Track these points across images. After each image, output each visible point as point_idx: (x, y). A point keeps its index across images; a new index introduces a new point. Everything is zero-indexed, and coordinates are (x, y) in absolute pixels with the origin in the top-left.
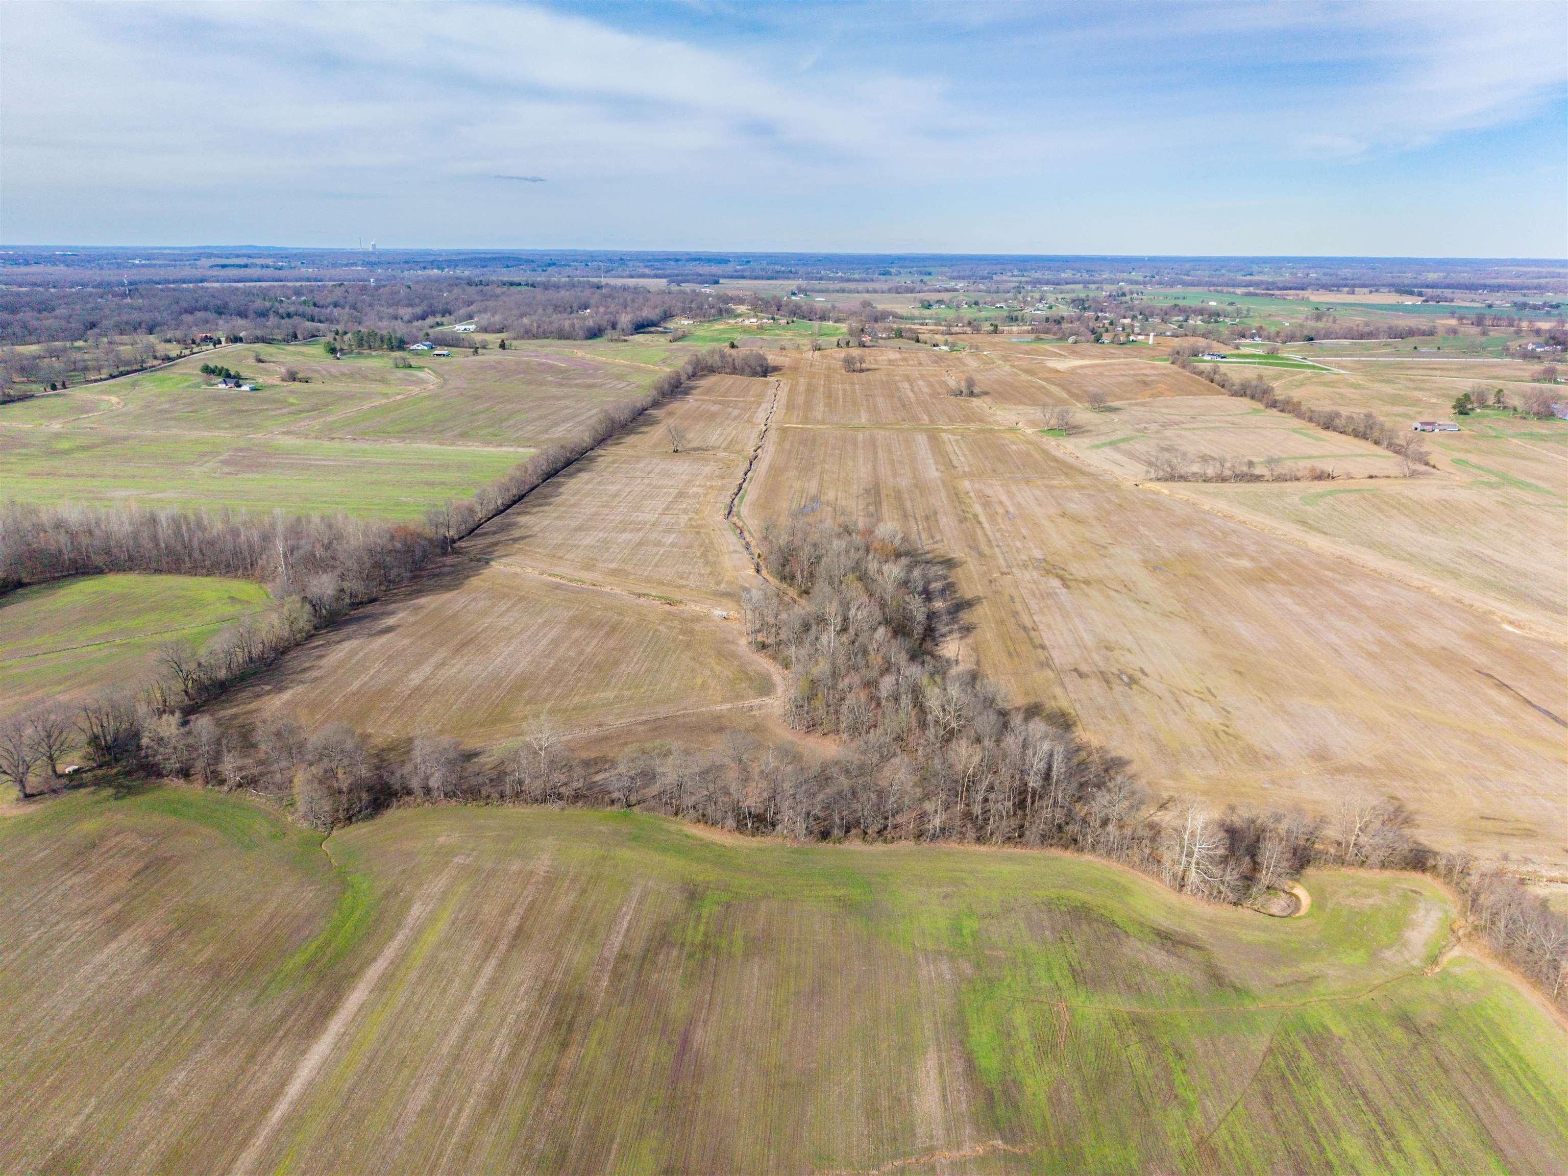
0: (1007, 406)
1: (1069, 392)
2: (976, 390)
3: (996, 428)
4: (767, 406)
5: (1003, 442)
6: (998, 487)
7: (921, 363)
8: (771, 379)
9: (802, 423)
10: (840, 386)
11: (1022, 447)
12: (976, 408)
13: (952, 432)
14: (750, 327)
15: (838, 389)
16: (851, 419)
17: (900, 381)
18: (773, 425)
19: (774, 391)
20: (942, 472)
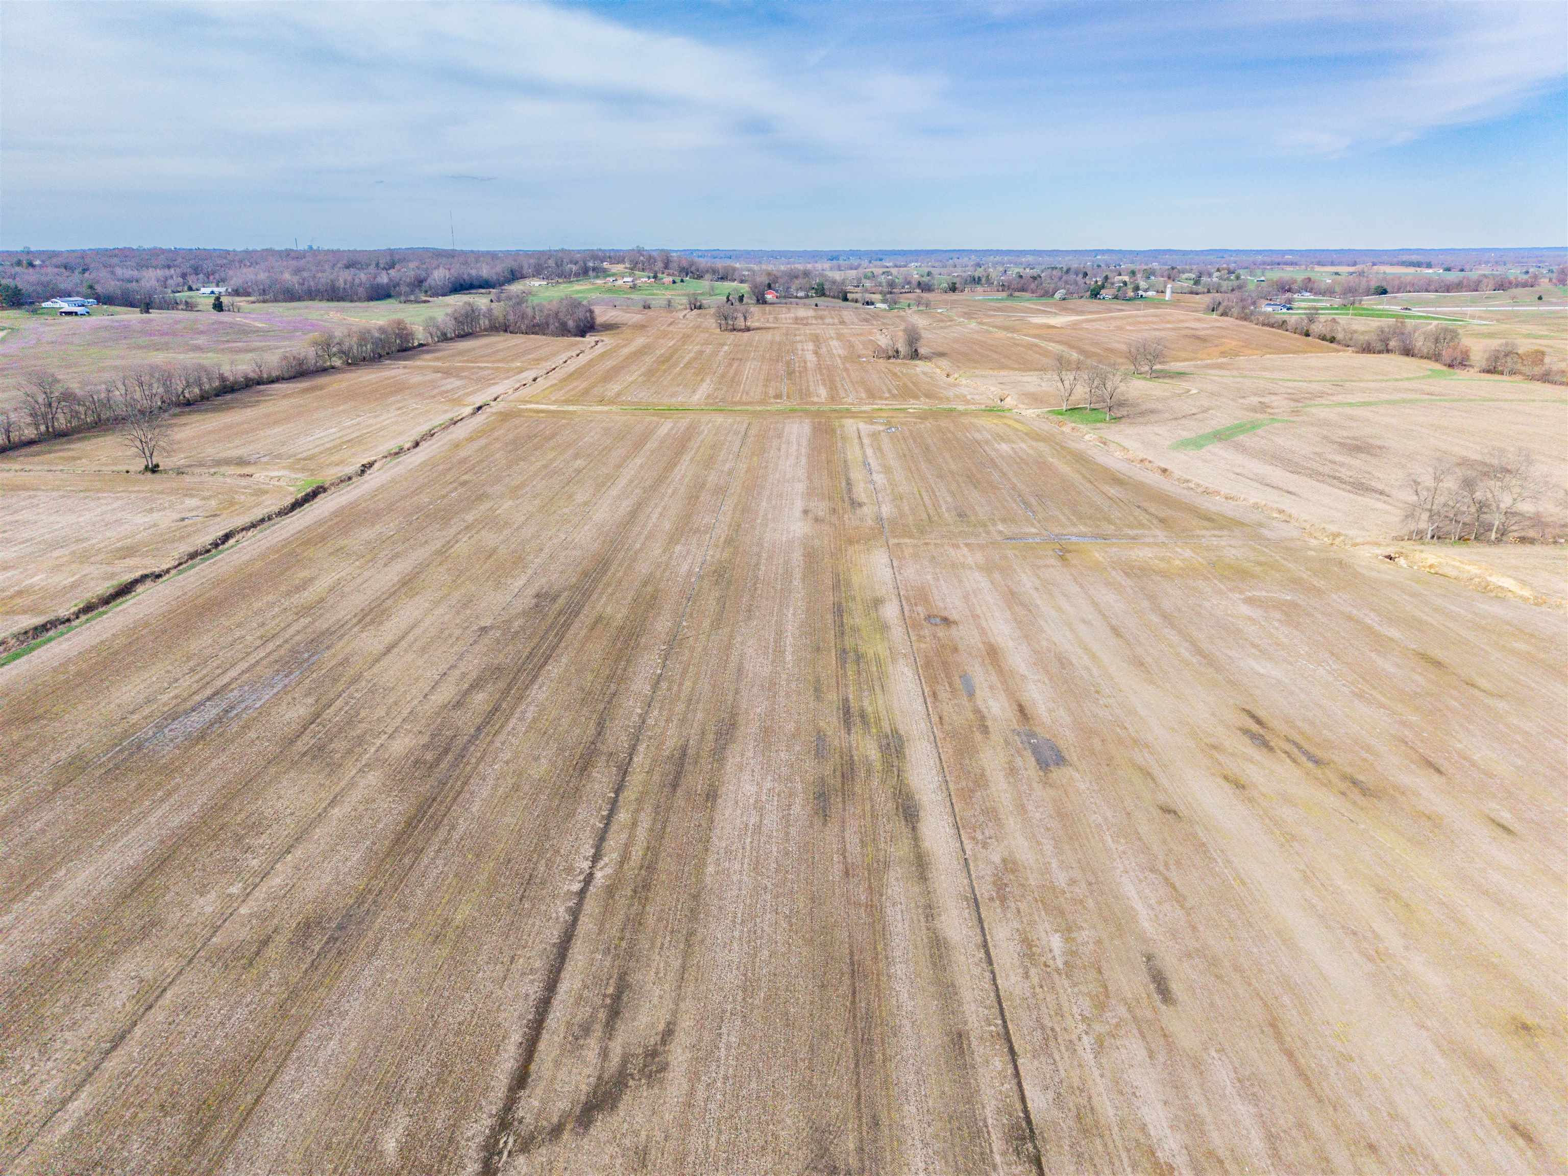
0: (977, 372)
1: (1084, 352)
2: (922, 351)
3: (961, 408)
4: (529, 375)
5: (978, 436)
6: (977, 575)
7: (842, 322)
8: (590, 339)
9: (567, 402)
10: (698, 347)
11: (1023, 446)
12: (922, 376)
13: (870, 418)
14: (620, 287)
15: (692, 349)
16: (673, 395)
17: (801, 342)
18: (496, 407)
19: (574, 354)
20: (817, 520)
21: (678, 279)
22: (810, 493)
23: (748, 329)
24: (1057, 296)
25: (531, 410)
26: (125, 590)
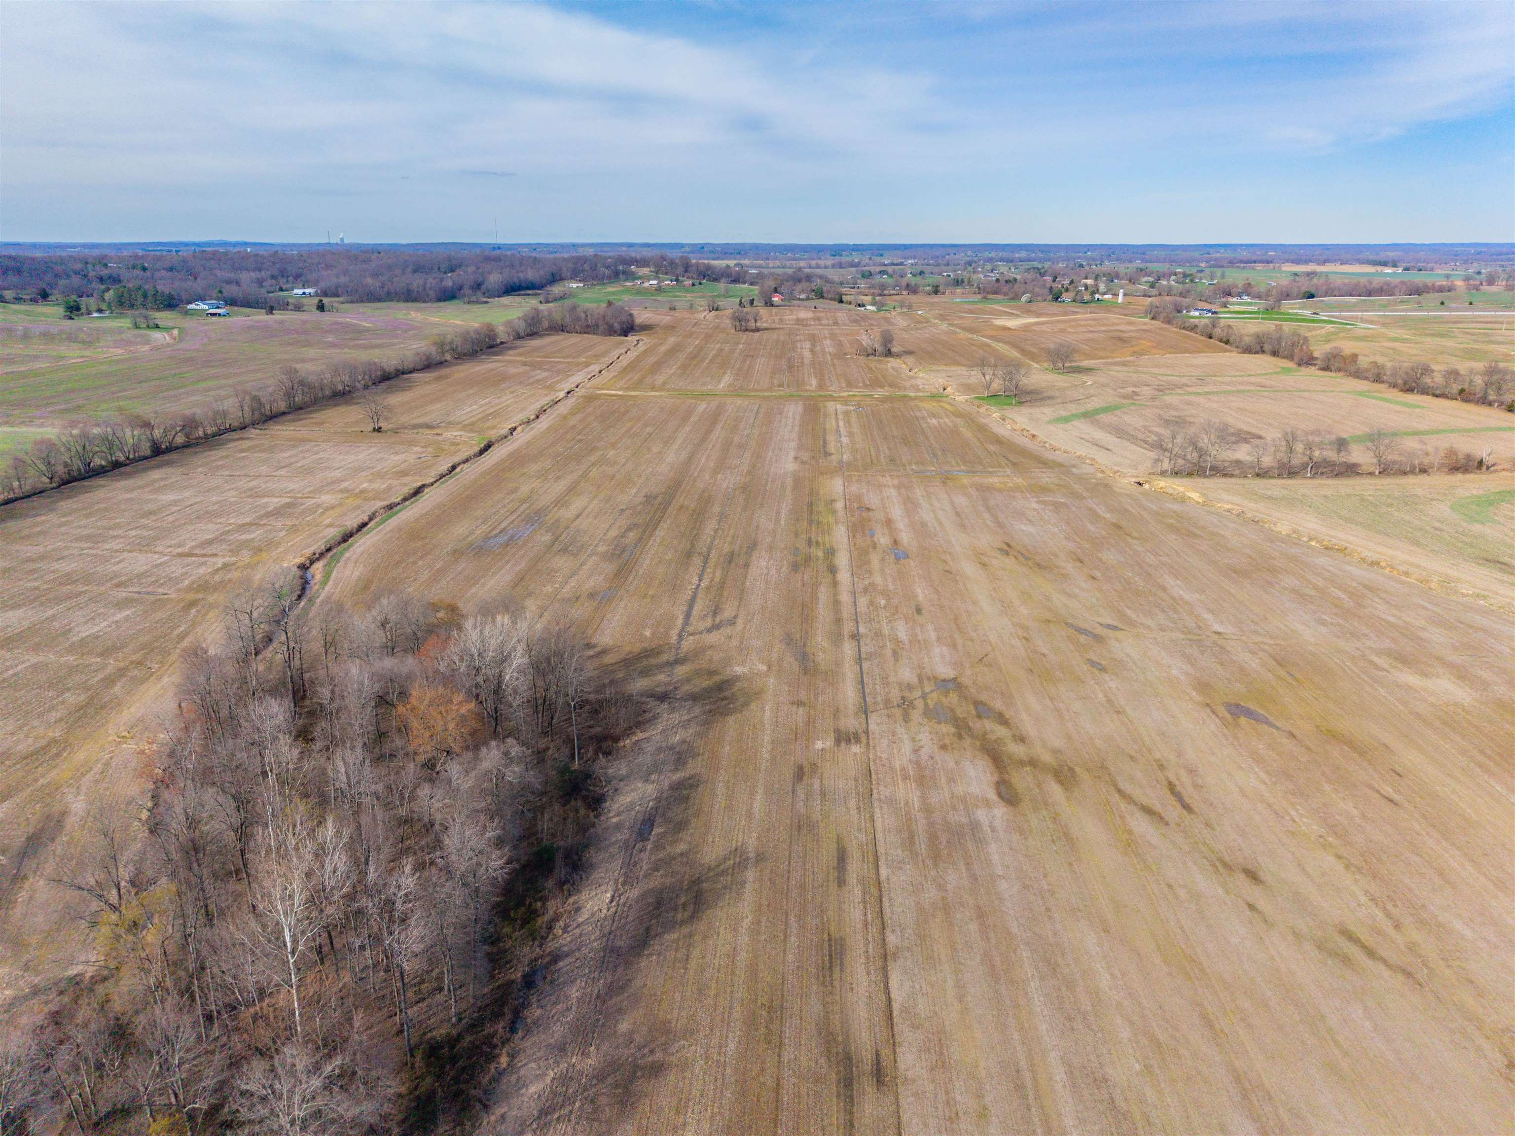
0: (934, 367)
1: (1023, 351)
2: (894, 350)
3: (912, 394)
4: (595, 368)
5: (918, 414)
6: (892, 490)
7: (836, 323)
8: (632, 339)
9: (628, 389)
10: (718, 346)
11: (947, 420)
12: (891, 371)
13: (845, 401)
14: (647, 288)
15: (713, 349)
16: (704, 384)
17: (800, 341)
18: (580, 392)
19: (623, 351)
20: (802, 462)
21: (697, 282)
22: (800, 447)
23: (758, 330)
24: (1024, 299)
25: (605, 395)
26: (418, 491)
